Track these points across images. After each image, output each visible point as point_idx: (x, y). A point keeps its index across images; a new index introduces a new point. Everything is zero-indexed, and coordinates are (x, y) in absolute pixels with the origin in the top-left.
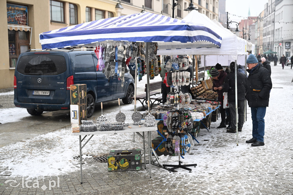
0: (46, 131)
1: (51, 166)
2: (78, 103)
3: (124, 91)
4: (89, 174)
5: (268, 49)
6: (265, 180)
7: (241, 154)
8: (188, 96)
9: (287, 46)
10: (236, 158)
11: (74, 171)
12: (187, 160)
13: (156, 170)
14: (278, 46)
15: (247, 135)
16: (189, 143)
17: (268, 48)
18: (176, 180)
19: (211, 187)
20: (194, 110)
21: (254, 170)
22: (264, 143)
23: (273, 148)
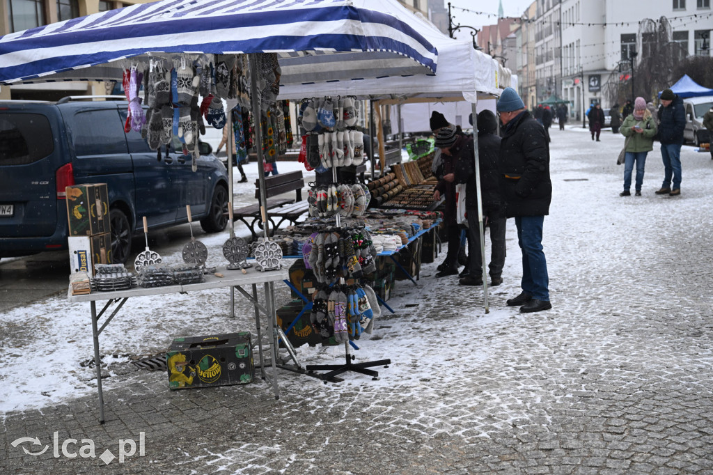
0: (9, 304)
1: (25, 388)
2: (87, 231)
3: (204, 198)
4: (122, 400)
5: (550, 94)
6: (557, 387)
7: (497, 330)
8: (362, 192)
9: (592, 84)
10: (486, 341)
11: (83, 395)
12: (366, 351)
13: (291, 380)
14: (571, 86)
15: (508, 288)
16: (370, 308)
17: (548, 91)
18: (342, 400)
19: (426, 410)
20: (377, 231)
21: (529, 365)
22: (551, 303)
23: (572, 314)
